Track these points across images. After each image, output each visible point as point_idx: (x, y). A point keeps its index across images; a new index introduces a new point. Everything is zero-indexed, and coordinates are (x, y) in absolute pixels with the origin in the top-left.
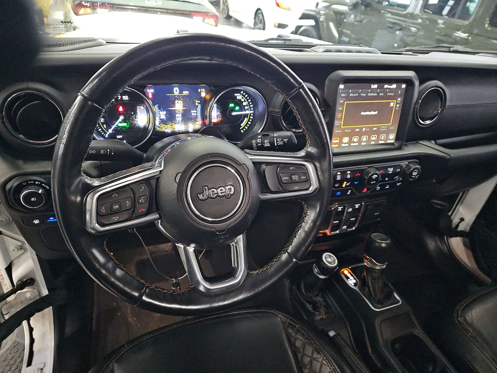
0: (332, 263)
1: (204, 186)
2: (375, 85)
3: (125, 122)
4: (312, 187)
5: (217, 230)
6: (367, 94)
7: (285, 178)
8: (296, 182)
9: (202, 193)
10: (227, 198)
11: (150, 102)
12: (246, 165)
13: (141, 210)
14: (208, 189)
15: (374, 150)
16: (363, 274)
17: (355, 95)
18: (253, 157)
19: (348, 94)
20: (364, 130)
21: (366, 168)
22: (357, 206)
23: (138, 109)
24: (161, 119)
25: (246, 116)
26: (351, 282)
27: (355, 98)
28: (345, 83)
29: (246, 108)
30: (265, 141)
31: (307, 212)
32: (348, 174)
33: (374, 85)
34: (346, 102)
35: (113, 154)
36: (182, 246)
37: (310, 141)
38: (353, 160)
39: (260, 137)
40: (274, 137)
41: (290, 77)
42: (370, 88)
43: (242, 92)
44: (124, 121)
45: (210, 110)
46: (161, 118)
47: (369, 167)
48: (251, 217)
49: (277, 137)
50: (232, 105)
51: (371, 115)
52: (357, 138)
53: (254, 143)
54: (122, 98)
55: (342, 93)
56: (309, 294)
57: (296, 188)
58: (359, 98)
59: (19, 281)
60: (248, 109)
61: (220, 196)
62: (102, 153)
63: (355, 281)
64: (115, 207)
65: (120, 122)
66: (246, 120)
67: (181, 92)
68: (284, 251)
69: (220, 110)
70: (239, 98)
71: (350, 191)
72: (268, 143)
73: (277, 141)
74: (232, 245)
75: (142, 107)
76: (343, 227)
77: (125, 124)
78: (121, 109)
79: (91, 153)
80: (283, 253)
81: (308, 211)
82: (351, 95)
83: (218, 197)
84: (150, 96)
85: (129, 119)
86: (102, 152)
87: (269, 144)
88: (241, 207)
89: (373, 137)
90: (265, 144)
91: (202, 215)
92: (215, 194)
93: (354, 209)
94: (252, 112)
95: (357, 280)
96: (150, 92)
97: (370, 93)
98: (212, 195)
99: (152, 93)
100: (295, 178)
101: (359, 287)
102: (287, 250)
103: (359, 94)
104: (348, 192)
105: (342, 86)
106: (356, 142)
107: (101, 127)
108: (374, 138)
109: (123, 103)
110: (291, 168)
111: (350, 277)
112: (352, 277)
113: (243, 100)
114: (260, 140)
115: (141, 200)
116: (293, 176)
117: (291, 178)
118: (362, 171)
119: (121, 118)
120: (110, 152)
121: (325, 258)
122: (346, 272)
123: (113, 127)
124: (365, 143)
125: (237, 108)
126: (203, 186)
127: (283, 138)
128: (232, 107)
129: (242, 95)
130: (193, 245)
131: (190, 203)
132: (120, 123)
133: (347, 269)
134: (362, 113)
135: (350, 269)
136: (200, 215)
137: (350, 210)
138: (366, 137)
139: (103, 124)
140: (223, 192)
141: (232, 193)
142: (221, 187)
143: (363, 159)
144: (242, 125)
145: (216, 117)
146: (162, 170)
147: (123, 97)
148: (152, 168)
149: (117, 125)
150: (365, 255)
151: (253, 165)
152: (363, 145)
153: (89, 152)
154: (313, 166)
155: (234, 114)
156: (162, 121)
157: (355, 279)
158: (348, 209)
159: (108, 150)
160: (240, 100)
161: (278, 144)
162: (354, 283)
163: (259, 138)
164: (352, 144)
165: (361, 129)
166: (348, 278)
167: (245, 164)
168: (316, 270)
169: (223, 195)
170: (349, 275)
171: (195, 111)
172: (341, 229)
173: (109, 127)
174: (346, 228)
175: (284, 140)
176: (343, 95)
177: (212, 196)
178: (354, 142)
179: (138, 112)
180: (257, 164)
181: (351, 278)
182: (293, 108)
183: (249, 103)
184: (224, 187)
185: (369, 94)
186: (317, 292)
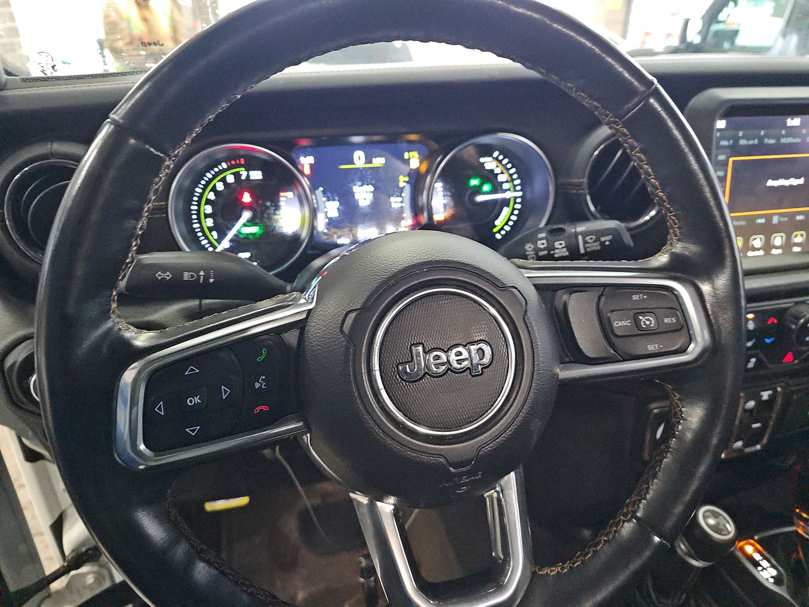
0: (723, 532)
1: (414, 344)
2: (795, 119)
3: (255, 224)
4: (692, 346)
5: (450, 461)
6: (778, 139)
7: (621, 324)
8: (649, 333)
9: (410, 362)
10: (473, 376)
11: (305, 182)
12: (518, 290)
13: (258, 409)
14: (424, 352)
15: (802, 264)
16: (794, 556)
17: (751, 142)
18: (534, 273)
19: (736, 139)
20: (775, 220)
21: (790, 305)
22: (765, 395)
23: (281, 199)
24: (327, 217)
25: (506, 202)
26: (767, 574)
27: (750, 151)
28: (728, 116)
29: (505, 186)
30: (557, 244)
31: (681, 411)
32: (750, 319)
33: (792, 119)
34: (731, 159)
35: (211, 281)
36: (364, 500)
37: (679, 228)
38: (758, 289)
39: (543, 235)
40: (576, 235)
41: (623, 67)
42: (784, 126)
43: (496, 154)
44: (252, 222)
45: (429, 193)
46: (329, 215)
47: (797, 303)
48: (537, 425)
49: (585, 234)
50: (474, 182)
51: (791, 186)
52: (761, 240)
53: (529, 250)
54: (248, 176)
55: (722, 138)
56: (665, 601)
57: (652, 348)
58: (761, 148)
59: (73, 551)
60: (509, 190)
61: (455, 371)
62: (186, 278)
63: (774, 572)
64: (191, 402)
65: (245, 225)
66: (506, 211)
67: (369, 161)
68: (625, 515)
69: (451, 191)
70: (488, 166)
71: (753, 360)
72: (563, 248)
73: (585, 242)
74: (491, 497)
75: (290, 195)
76: (735, 444)
77: (255, 230)
78: (247, 198)
79: (160, 278)
80: (624, 522)
81: (683, 409)
82: (743, 142)
83: (449, 372)
84: (307, 171)
85: (262, 218)
86: (186, 276)
87: (565, 250)
88: (512, 400)
89: (796, 236)
90: (556, 251)
91: (410, 419)
92: (443, 364)
93: (760, 402)
94: (520, 194)
95: (780, 569)
96: (307, 161)
97: (787, 136)
98: (433, 367)
99: (311, 165)
100: (647, 321)
101: (788, 587)
102: (634, 512)
103: (761, 139)
104: (749, 361)
105: (721, 124)
106: (758, 249)
107: (207, 238)
108: (799, 240)
109: (249, 185)
110: (635, 297)
111: (761, 562)
112: (765, 561)
113: (497, 171)
114: (544, 241)
115: (258, 382)
116: (641, 318)
117: (637, 323)
118: (781, 313)
119: (246, 215)
120: (206, 278)
121: (705, 517)
122: (749, 549)
123: (231, 234)
124: (779, 251)
125: (487, 187)
126: (411, 345)
127: (599, 234)
128: (475, 187)
129: (497, 159)
130: (392, 500)
131: (378, 387)
132: (243, 226)
133: (751, 541)
134: (770, 183)
135: (758, 542)
136: (404, 420)
137: (751, 404)
138: (782, 237)
139: (211, 229)
140: (464, 360)
141: (486, 360)
142: (457, 345)
143: (782, 286)
144: (497, 222)
145: (442, 210)
146: (311, 310)
147: (251, 173)
148: (290, 305)
149: (239, 232)
150: (797, 510)
151: (535, 290)
152: (776, 255)
153: (157, 275)
154: (692, 289)
155: (480, 198)
156: (332, 223)
157: (773, 566)
158: (745, 403)
159: (202, 273)
160: (492, 171)
161: (588, 250)
162: (772, 577)
163: (542, 239)
164: (750, 254)
165: (769, 218)
166: (756, 564)
167: (516, 288)
168: (683, 547)
169: (462, 366)
170: (757, 557)
171: (400, 199)
172: (729, 450)
173: (222, 236)
174: (743, 445)
175: (603, 239)
176: (724, 143)
177: (435, 369)
178: (754, 249)
179: (282, 204)
180: (545, 290)
181: (765, 563)
182: (632, 148)
183: (511, 175)
184: (465, 346)
185: (783, 140)
186: (684, 597)
